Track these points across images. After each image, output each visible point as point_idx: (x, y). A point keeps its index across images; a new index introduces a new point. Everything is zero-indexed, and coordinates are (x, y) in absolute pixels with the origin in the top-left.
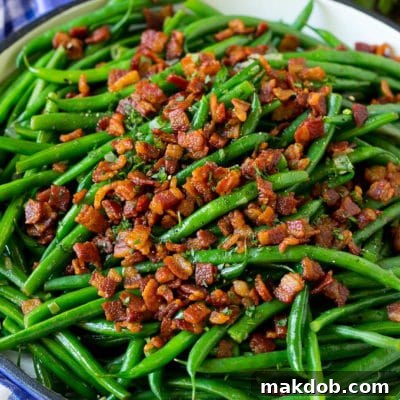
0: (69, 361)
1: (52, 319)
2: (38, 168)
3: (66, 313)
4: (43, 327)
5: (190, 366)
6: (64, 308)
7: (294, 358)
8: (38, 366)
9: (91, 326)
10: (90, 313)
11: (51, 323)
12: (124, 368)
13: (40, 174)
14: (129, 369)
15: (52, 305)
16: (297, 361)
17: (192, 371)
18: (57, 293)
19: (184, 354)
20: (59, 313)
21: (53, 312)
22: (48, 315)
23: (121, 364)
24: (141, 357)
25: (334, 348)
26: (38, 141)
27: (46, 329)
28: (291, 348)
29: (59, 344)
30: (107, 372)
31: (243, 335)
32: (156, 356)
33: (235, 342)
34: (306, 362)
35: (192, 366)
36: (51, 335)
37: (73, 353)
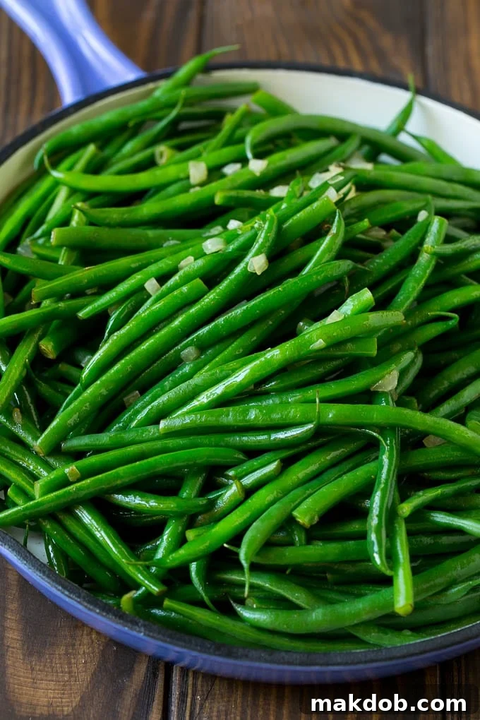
0: (90, 543)
1: (69, 488)
2: (59, 297)
3: (88, 481)
4: (57, 497)
5: (244, 554)
6: (86, 474)
7: (376, 548)
8: (50, 548)
9: (120, 498)
10: (119, 482)
11: (69, 493)
12: (160, 554)
13: (61, 305)
14: (165, 556)
15: (70, 469)
16: (380, 553)
17: (246, 559)
18: (78, 455)
19: (237, 539)
20: (79, 480)
21: (71, 479)
22: (65, 483)
23: (156, 548)
24: (182, 541)
25: (427, 540)
26: (61, 262)
27: (63, 500)
28: (373, 537)
29: (78, 520)
30: (138, 558)
31: (312, 519)
32: (202, 540)
33: (301, 527)
34: (390, 557)
35: (246, 554)
36: (68, 508)
37: (97, 533)
